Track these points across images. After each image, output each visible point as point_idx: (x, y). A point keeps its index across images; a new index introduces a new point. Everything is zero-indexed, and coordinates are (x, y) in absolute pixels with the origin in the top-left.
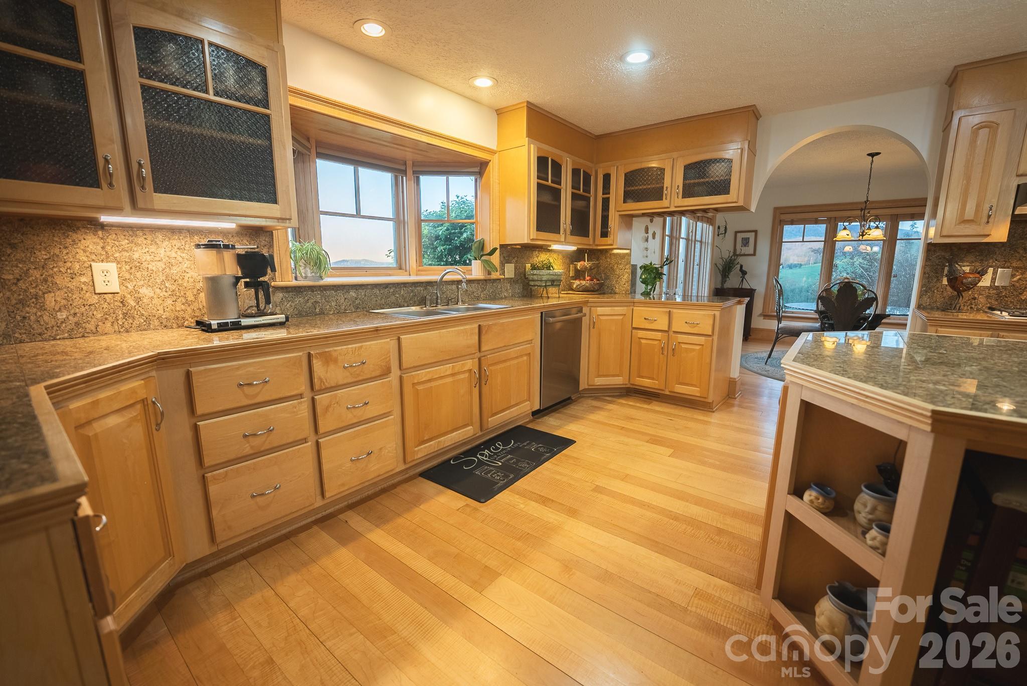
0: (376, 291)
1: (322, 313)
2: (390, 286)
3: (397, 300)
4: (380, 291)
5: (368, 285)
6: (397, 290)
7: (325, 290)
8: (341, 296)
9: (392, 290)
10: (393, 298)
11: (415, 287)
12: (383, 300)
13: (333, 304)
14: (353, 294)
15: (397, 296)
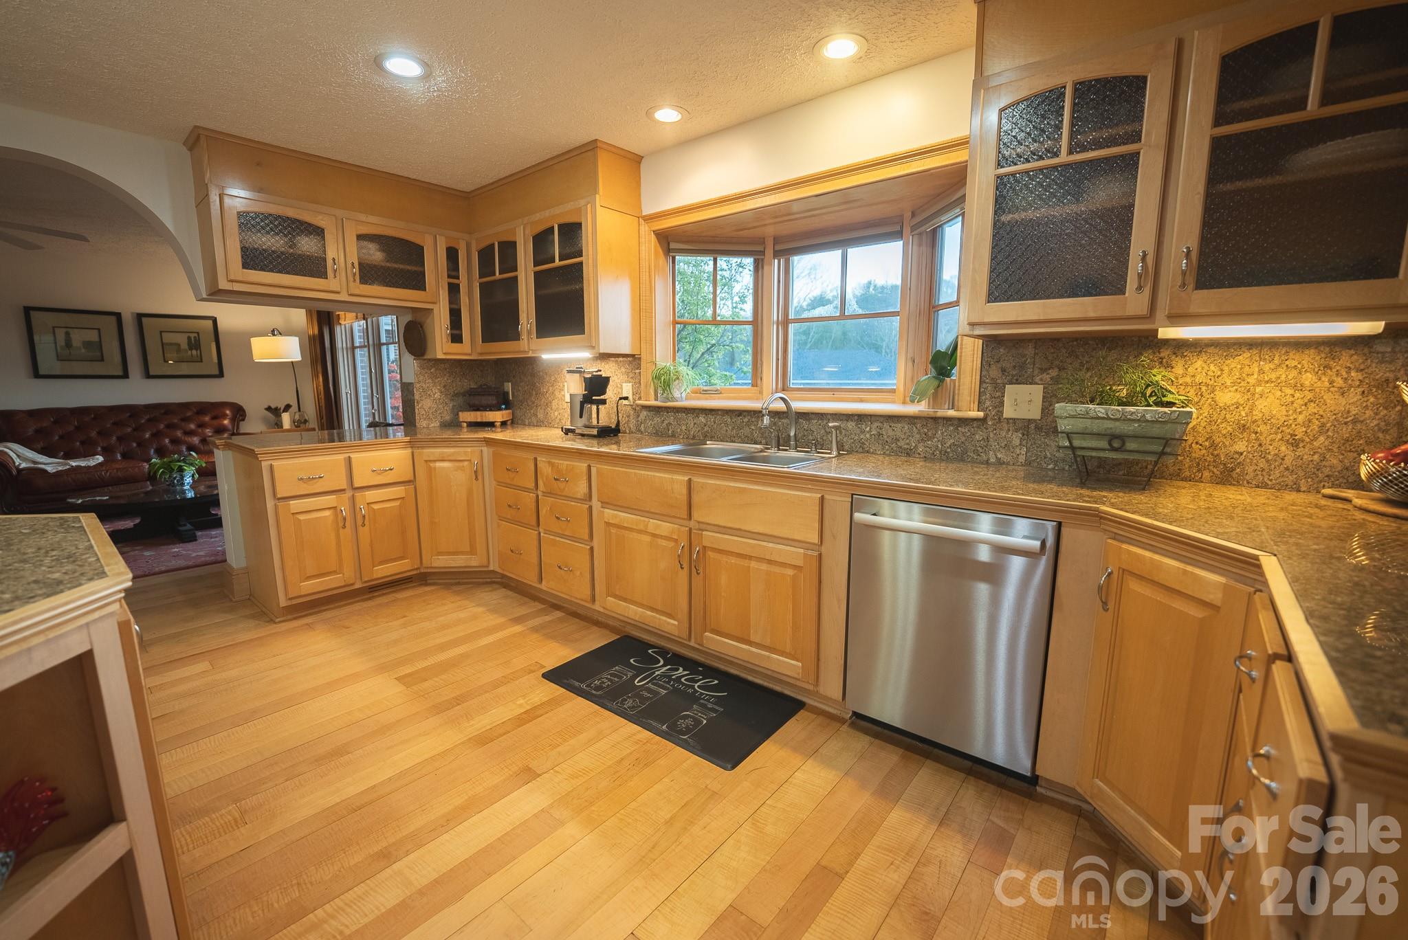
0: (727, 419)
1: (673, 436)
2: (745, 413)
3: (752, 434)
4: (731, 419)
5: (718, 410)
6: (753, 420)
7: (678, 412)
8: (690, 420)
9: (746, 420)
10: (746, 431)
11: (779, 418)
12: (734, 431)
13: (684, 428)
14: (702, 419)
15: (753, 427)
